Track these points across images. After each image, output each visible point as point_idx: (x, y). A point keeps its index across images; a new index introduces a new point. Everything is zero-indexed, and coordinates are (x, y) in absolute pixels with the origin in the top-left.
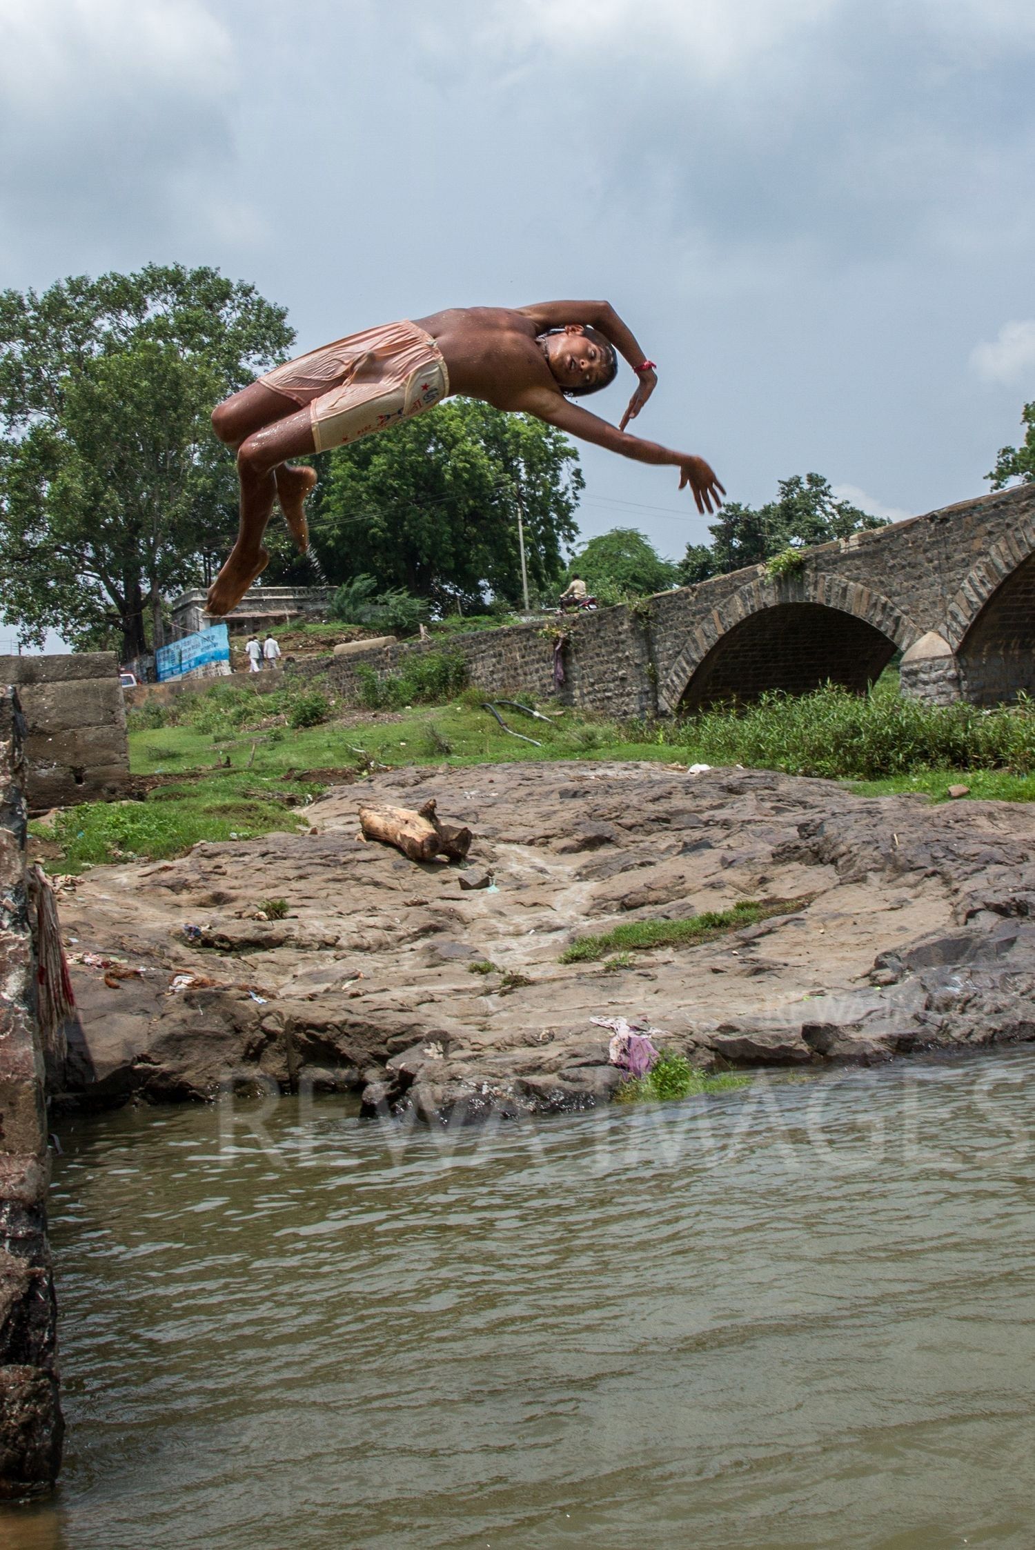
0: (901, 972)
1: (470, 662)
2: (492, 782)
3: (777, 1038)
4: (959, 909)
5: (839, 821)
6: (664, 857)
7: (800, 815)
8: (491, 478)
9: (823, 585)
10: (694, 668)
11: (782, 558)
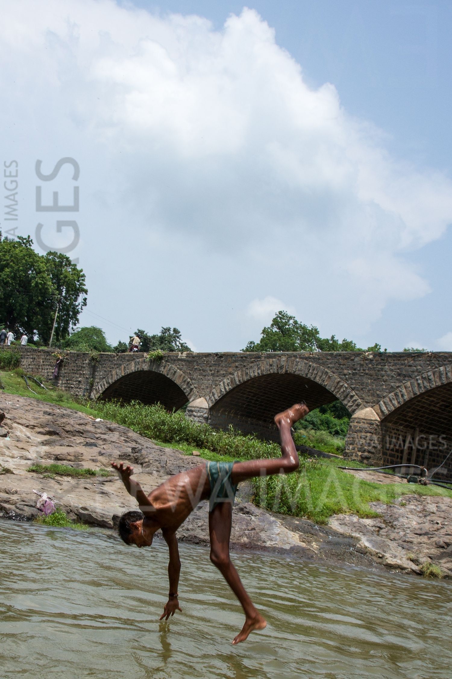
1: (22, 358)
2: (18, 401)
3: (102, 517)
5: (148, 450)
6: (77, 445)
7: (134, 445)
8: (50, 290)
9: (167, 368)
10: (108, 385)
11: (155, 353)
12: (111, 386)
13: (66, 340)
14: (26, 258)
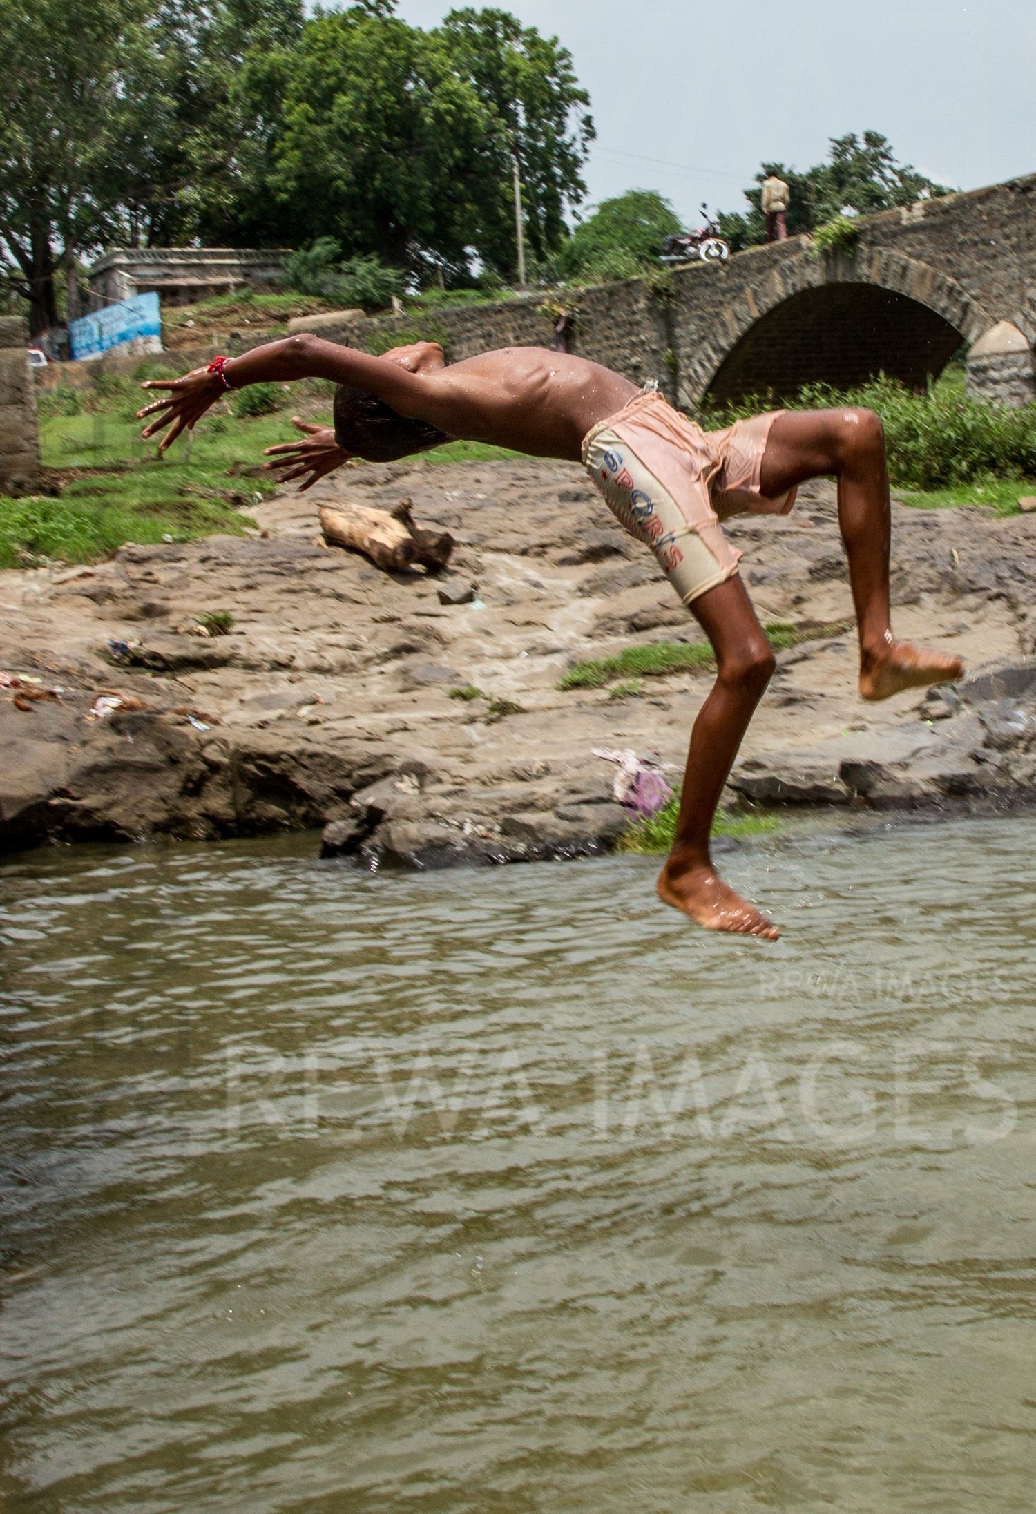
0: (957, 705)
1: (453, 343)
2: (478, 481)
3: (810, 777)
4: (1027, 636)
8: (481, 123)
9: (879, 262)
10: (721, 356)
11: (831, 229)
12: (730, 358)
13: (566, 251)
14: (389, 51)
